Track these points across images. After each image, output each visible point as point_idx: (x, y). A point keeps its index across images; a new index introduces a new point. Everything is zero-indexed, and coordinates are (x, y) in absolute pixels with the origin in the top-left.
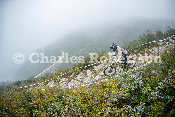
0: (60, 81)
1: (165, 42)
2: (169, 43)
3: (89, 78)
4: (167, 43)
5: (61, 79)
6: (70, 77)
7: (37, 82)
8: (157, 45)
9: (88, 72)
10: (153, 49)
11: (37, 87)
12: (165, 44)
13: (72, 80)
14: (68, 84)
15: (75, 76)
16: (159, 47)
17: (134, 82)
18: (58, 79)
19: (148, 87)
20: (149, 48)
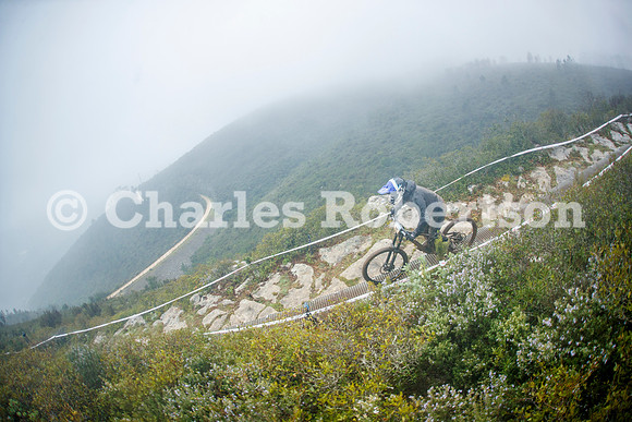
0: (200, 307)
1: (577, 149)
2: (591, 152)
3: (306, 290)
4: (584, 152)
5: (205, 298)
6: (237, 290)
7: (121, 313)
8: (546, 160)
9: (299, 269)
10: (533, 175)
11: (120, 331)
12: (576, 156)
13: (245, 302)
14: (228, 317)
15: (252, 287)
16: (555, 167)
17: (464, 301)
18: (193, 302)
19: (518, 317)
20: (517, 174)
